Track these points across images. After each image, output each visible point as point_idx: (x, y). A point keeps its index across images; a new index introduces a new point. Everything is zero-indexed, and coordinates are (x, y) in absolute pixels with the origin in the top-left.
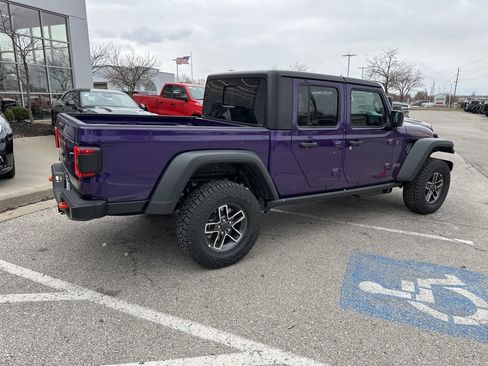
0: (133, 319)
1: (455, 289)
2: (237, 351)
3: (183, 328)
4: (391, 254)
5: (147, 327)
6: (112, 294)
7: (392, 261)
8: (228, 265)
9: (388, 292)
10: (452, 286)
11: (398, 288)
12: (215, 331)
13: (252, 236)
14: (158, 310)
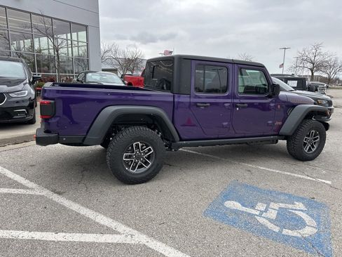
0: (65, 208)
1: (297, 212)
2: (119, 233)
3: (92, 217)
4: (261, 186)
5: (70, 214)
6: (59, 193)
7: (259, 190)
8: (140, 183)
9: (244, 209)
10: (296, 210)
11: (253, 207)
12: (111, 220)
13: (158, 165)
14: (82, 205)
